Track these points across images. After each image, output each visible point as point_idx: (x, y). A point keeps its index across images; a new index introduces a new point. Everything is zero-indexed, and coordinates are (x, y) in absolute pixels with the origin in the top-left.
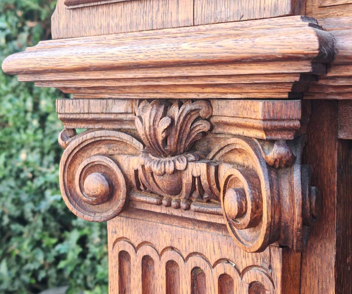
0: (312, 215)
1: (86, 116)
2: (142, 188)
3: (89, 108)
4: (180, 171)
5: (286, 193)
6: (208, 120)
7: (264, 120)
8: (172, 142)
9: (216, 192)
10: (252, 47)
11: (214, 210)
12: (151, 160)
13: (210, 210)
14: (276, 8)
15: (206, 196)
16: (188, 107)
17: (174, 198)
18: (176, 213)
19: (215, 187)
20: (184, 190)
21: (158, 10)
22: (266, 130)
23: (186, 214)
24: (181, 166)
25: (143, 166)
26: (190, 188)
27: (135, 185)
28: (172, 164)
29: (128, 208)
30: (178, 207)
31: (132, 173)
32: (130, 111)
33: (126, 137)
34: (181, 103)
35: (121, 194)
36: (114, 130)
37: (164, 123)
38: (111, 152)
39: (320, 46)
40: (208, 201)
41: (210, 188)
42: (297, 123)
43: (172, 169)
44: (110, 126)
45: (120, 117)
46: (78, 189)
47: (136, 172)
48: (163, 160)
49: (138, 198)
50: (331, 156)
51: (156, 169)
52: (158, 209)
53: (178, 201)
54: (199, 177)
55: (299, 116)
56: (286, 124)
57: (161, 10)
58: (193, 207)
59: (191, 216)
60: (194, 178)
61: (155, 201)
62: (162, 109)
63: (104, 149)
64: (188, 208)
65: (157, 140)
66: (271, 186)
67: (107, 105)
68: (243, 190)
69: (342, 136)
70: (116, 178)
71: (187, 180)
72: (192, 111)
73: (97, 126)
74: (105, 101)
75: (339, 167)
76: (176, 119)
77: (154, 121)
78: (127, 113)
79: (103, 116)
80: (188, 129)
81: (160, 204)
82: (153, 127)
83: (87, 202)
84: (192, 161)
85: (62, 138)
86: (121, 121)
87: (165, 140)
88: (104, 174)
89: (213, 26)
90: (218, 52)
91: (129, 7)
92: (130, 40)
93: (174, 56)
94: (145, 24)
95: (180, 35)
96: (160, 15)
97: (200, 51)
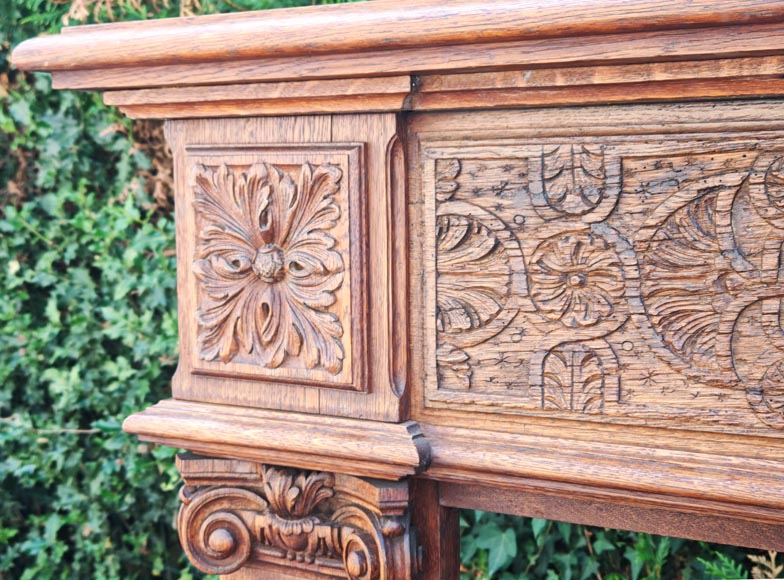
0: (419, 571)
1: (209, 475)
2: (267, 543)
3: (213, 467)
4: (307, 534)
5: (398, 558)
6: (331, 488)
7: (381, 502)
8: (299, 508)
9: (339, 550)
10: (371, 453)
11: (337, 565)
12: (279, 522)
13: (334, 565)
14: (387, 415)
15: (330, 554)
16: (313, 478)
17: (298, 553)
18: (300, 566)
19: (338, 546)
20: (310, 547)
21: (286, 395)
22: (382, 510)
23: (310, 568)
24: (307, 527)
25: (270, 527)
26: (316, 546)
27: (259, 539)
28: (299, 527)
29: (253, 560)
30: (302, 561)
31: (258, 530)
32: (254, 471)
33: (250, 495)
34: (308, 473)
35: (245, 549)
36: (237, 487)
37: (293, 494)
38: (233, 507)
39: (420, 461)
40: (332, 557)
41: (334, 547)
42: (406, 504)
43: (299, 531)
44: (233, 484)
45: (245, 476)
46: (202, 545)
47: (262, 530)
48: (289, 522)
49: (262, 551)
50: (435, 518)
51: (284, 530)
52: (282, 562)
53: (303, 557)
54: (324, 539)
55: (407, 499)
56: (397, 504)
57: (289, 395)
58: (317, 562)
59: (316, 569)
60: (319, 539)
61: (280, 555)
62: (290, 479)
63: (226, 505)
64: (312, 562)
65: (286, 507)
66: (387, 554)
67: (231, 466)
68: (363, 552)
69: (443, 503)
70: (240, 533)
71: (312, 540)
72: (317, 481)
73: (220, 484)
74: (228, 462)
75: (441, 527)
76: (303, 489)
77: (284, 490)
78: (251, 473)
79: (227, 475)
80: (313, 496)
81: (284, 557)
82: (283, 495)
83: (212, 557)
84: (318, 524)
85: (184, 494)
86: (245, 480)
87: (293, 507)
88: (228, 530)
89: (337, 420)
90: (344, 452)
91: (257, 386)
92: (262, 421)
93: (306, 448)
94: (273, 404)
95: (309, 426)
96: (288, 399)
97: (329, 448)
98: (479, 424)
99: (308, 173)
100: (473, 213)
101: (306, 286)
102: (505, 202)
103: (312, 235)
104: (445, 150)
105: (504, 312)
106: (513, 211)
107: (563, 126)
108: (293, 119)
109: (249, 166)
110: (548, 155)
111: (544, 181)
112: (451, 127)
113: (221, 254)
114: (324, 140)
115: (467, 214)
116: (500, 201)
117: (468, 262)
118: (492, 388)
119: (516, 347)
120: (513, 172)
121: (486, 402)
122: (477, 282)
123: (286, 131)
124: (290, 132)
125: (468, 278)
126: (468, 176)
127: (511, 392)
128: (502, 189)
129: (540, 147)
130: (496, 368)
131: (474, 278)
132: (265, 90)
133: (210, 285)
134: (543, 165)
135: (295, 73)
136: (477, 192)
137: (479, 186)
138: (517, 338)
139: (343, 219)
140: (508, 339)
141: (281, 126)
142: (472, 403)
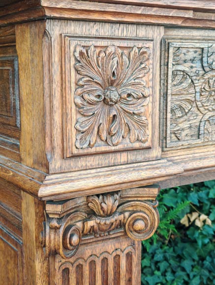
1: (68, 209)
3: (70, 204)
14: (157, 157)
20: (113, 227)
26: (117, 225)
31: (89, 228)
38: (71, 222)
45: (80, 204)
47: (92, 227)
53: (104, 234)
60: (119, 221)
61: (93, 237)
64: (108, 234)
74: (75, 200)
78: (83, 202)
79: (74, 206)
89: (139, 164)
90: (155, 175)
91: (97, 157)
92: (110, 172)
93: (140, 178)
94: (105, 164)
95: (131, 169)
96: (113, 160)
97: (149, 175)
98: (179, 154)
99: (137, 51)
100: (185, 70)
101: (132, 105)
102: (194, 65)
103: (137, 81)
104: (177, 43)
105: (192, 108)
106: (196, 69)
107: (209, 37)
108: (118, 24)
109: (107, 47)
110: (210, 47)
111: (208, 57)
112: (174, 34)
113: (89, 92)
114: (133, 36)
115: (183, 70)
116: (192, 65)
117: (181, 90)
118: (187, 138)
119: (195, 121)
120: (197, 53)
121: (187, 144)
122: (184, 97)
123: (115, 31)
124: (117, 31)
125: (181, 96)
126: (183, 55)
127: (192, 138)
128: (193, 60)
129: (207, 44)
130: (188, 130)
131: (183, 96)
132: (135, 9)
133: (84, 109)
134: (208, 51)
135: (165, 3)
136: (185, 61)
137: (186, 58)
138: (195, 117)
139: (150, 72)
140: (192, 118)
141: (112, 27)
142: (182, 145)
